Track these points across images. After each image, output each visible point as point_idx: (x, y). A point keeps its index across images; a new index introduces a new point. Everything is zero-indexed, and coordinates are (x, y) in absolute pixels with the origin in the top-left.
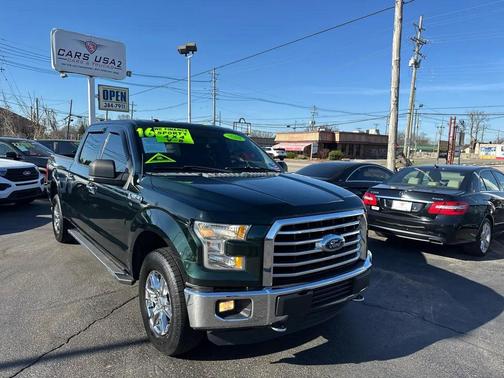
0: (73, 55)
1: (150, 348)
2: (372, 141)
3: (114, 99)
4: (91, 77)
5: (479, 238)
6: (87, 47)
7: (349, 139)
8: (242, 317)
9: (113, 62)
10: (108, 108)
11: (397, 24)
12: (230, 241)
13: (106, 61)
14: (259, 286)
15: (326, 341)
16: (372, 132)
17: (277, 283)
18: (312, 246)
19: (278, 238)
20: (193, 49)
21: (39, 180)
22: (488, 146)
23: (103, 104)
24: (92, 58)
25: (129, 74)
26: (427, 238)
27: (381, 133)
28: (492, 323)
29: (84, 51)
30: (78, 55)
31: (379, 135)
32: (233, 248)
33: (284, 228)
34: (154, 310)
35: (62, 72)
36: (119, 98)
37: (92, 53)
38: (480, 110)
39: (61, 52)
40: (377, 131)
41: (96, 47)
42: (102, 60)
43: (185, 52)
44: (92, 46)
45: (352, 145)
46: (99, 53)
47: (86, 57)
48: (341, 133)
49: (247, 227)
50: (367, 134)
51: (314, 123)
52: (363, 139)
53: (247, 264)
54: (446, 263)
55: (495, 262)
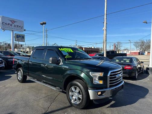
0: (7, 24)
1: (73, 108)
2: (93, 50)
3: (20, 38)
4: (13, 31)
5: (136, 74)
6: (12, 22)
7: (87, 50)
8: (103, 96)
9: (20, 27)
10: (18, 40)
11: (105, 20)
12: (99, 77)
13: (18, 26)
14: (106, 88)
15: (115, 102)
16: (93, 48)
17: (111, 87)
18: (116, 77)
19: (110, 75)
20: (45, 23)
21: (3, 64)
22: (123, 51)
23: (16, 39)
24: (13, 25)
25: (25, 30)
26: (124, 75)
27: (95, 48)
28: (148, 94)
29: (11, 23)
30: (8, 24)
31: (94, 48)
32: (100, 78)
33: (111, 73)
34: (73, 97)
35: (3, 29)
36: (22, 38)
37: (13, 24)
38: (120, 42)
39: (3, 23)
40: (94, 47)
41: (14, 22)
42: (16, 26)
43: (42, 24)
44: (13, 22)
45: (88, 51)
46: (15, 24)
47: (11, 25)
48: (85, 48)
49: (103, 73)
50: (91, 48)
51: (76, 45)
52: (91, 49)
53: (104, 82)
54: (130, 82)
55: (140, 81)
